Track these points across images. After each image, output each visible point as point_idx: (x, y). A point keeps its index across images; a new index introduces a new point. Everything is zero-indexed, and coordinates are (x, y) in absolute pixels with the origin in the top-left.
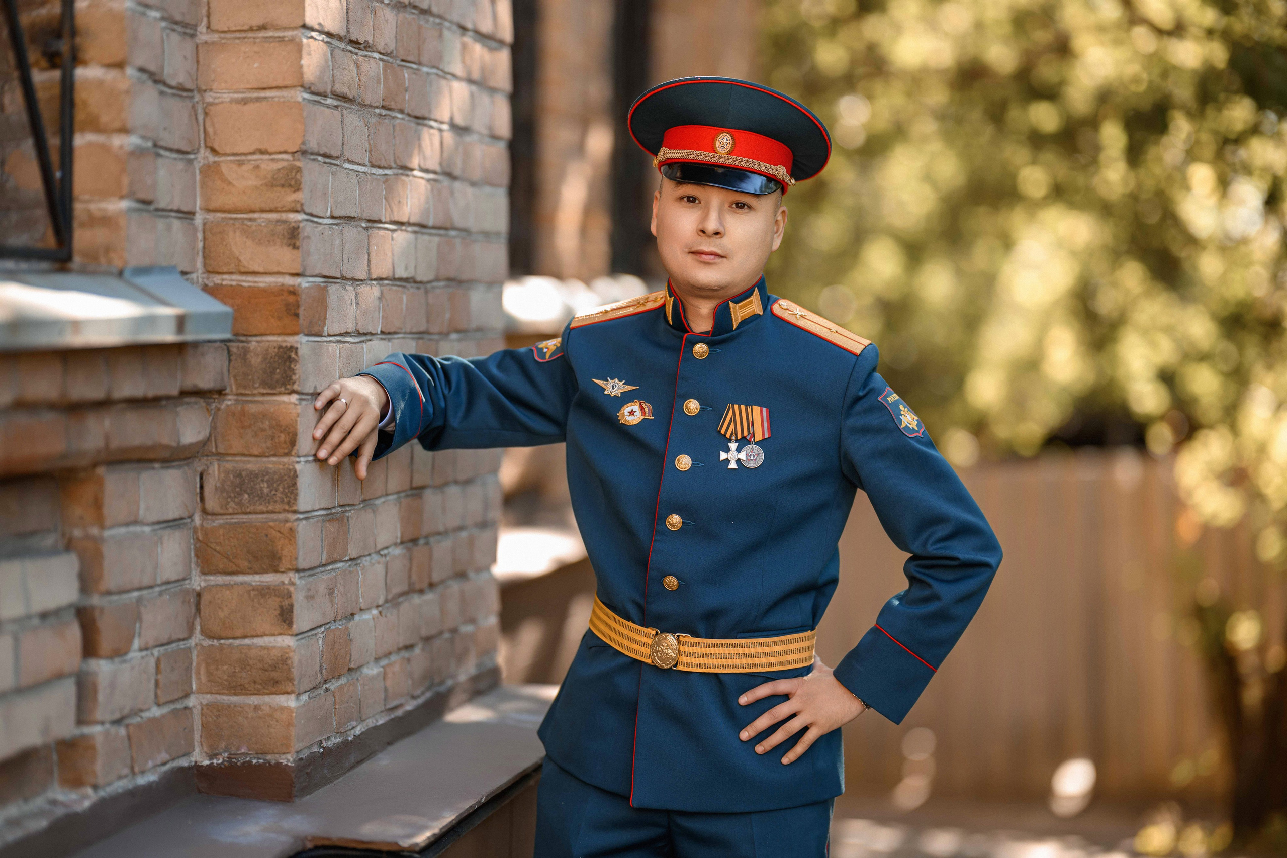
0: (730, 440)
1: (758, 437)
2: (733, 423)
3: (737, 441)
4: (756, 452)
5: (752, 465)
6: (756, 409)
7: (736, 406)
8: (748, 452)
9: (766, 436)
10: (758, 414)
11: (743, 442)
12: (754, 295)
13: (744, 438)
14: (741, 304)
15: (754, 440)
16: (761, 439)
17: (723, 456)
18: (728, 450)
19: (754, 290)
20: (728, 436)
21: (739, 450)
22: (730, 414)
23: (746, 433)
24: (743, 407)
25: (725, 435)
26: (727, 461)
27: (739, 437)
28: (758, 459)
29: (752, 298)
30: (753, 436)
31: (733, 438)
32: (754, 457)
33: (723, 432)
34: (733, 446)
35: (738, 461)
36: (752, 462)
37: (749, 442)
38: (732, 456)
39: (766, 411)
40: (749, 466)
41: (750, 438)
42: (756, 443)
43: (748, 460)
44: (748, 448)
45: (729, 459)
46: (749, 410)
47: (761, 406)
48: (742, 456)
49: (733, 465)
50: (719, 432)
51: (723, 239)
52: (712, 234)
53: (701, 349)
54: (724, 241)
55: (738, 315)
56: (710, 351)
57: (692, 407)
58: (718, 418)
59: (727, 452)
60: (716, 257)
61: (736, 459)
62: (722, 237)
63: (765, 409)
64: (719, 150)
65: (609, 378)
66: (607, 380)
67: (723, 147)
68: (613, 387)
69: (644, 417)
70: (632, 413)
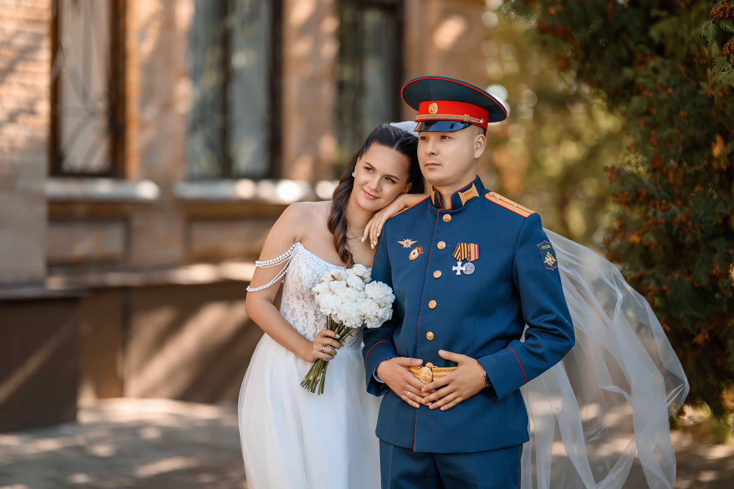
0: (458, 261)
1: (473, 259)
2: (460, 252)
3: (461, 261)
4: (471, 266)
5: (468, 273)
6: (472, 245)
7: (462, 244)
8: (467, 266)
9: (477, 258)
10: (473, 248)
11: (465, 261)
12: (472, 187)
13: (465, 259)
14: (465, 192)
17: (454, 268)
18: (456, 265)
19: (472, 185)
20: (457, 258)
21: (462, 266)
22: (459, 248)
23: (466, 257)
24: (465, 244)
25: (456, 258)
26: (456, 271)
27: (463, 259)
28: (471, 270)
29: (471, 189)
30: (470, 258)
31: (460, 259)
32: (469, 269)
33: (455, 257)
34: (459, 263)
35: (462, 271)
36: (468, 272)
37: (468, 261)
38: (459, 268)
39: (478, 246)
40: (467, 274)
41: (469, 259)
42: (471, 262)
43: (466, 270)
44: (466, 264)
45: (457, 270)
46: (469, 246)
47: (475, 244)
48: (463, 269)
49: (459, 273)
50: (453, 257)
51: (437, 156)
52: (430, 154)
53: (447, 217)
54: (438, 157)
55: (464, 198)
56: (452, 218)
57: (442, 245)
58: (454, 249)
59: (456, 267)
60: (435, 165)
61: (461, 270)
62: (436, 155)
63: (476, 245)
64: (430, 112)
65: (404, 240)
66: (404, 241)
67: (432, 111)
68: (407, 243)
69: (419, 254)
70: (414, 254)
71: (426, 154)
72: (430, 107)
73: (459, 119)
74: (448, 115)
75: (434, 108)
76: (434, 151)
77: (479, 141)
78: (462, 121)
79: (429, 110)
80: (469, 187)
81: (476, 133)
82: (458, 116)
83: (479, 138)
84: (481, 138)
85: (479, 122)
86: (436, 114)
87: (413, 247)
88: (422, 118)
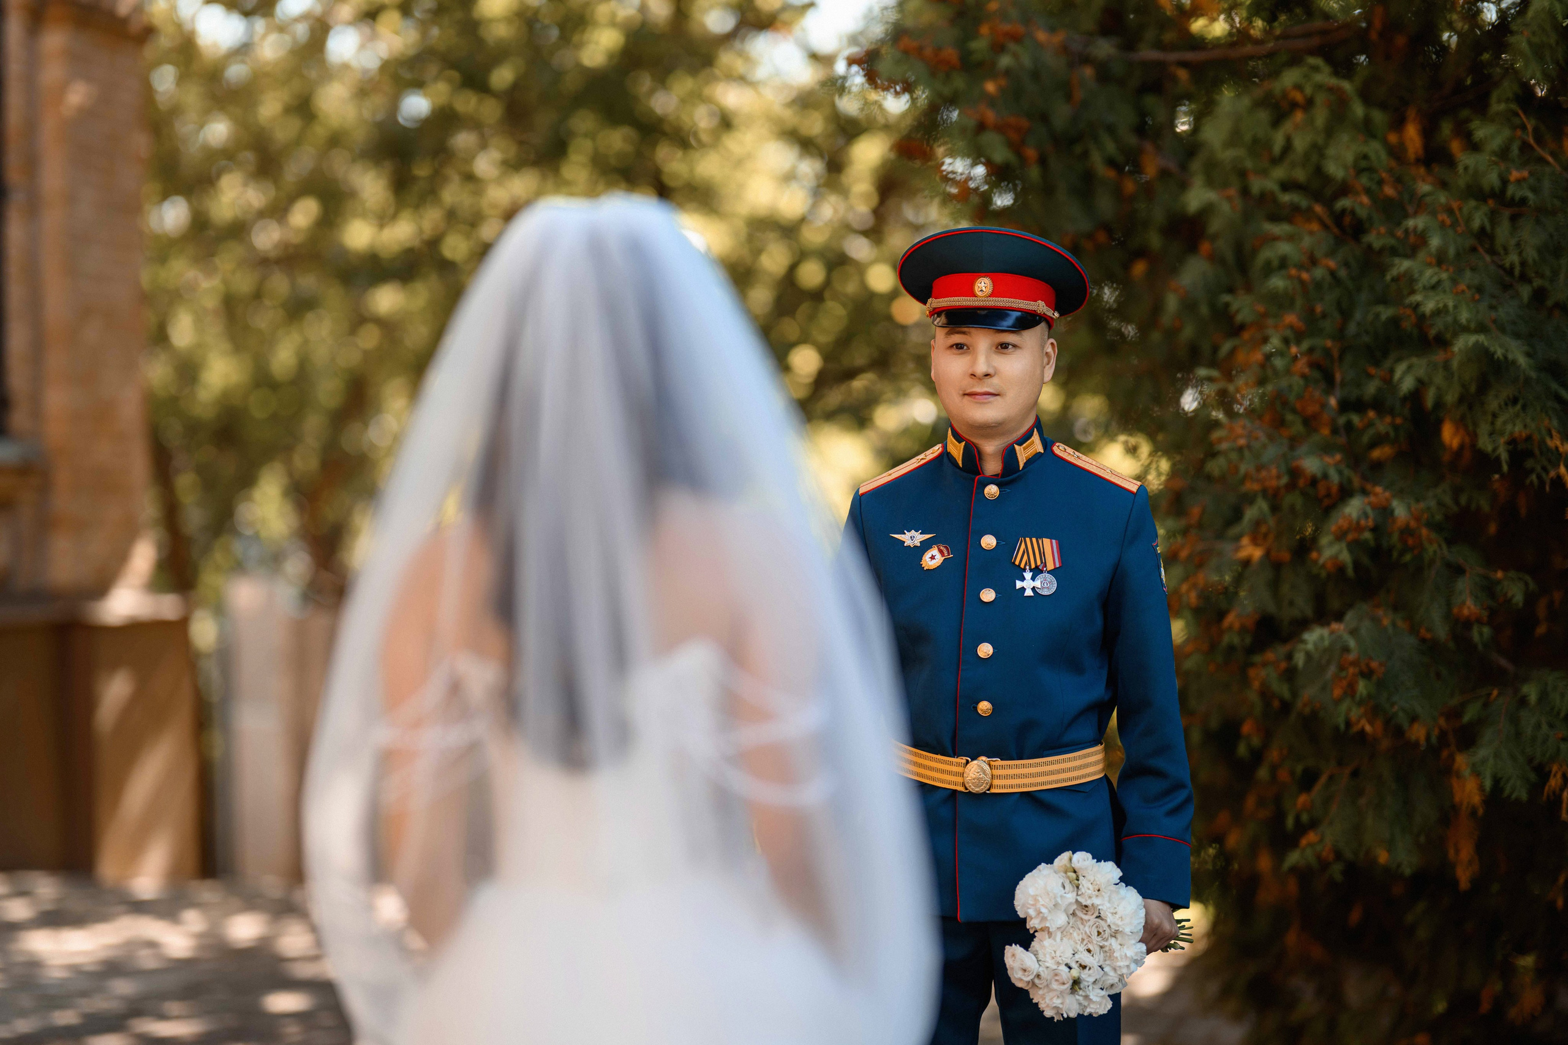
0: (1024, 570)
1: (1050, 566)
2: (1026, 554)
3: (1031, 570)
4: (1049, 580)
5: (1045, 592)
6: (1047, 541)
7: (1028, 539)
8: (1042, 579)
9: (1058, 566)
10: (1049, 545)
11: (1037, 572)
12: (1034, 435)
13: (1037, 567)
14: (1024, 445)
15: (1046, 569)
16: (1053, 568)
17: (1019, 584)
18: (1023, 579)
19: (1033, 431)
20: (1022, 566)
21: (1033, 579)
22: (1023, 546)
23: (1039, 563)
24: (1034, 540)
25: (1019, 566)
26: (1023, 589)
27: (1033, 566)
28: (1051, 585)
29: (1033, 438)
30: (1045, 566)
31: (1028, 567)
32: (1047, 584)
33: (1017, 563)
34: (1028, 575)
35: (1033, 589)
36: (1046, 589)
37: (1041, 572)
38: (1028, 584)
39: (1056, 543)
40: (1043, 594)
41: (1043, 568)
42: (1049, 572)
43: (1042, 587)
44: (1042, 576)
45: (1025, 587)
46: (1040, 542)
47: (1052, 538)
48: (1037, 583)
49: (1029, 593)
50: (1014, 563)
51: (993, 379)
52: (983, 376)
53: (992, 490)
54: (995, 381)
55: (1023, 455)
56: (1001, 491)
57: (989, 541)
58: (1012, 549)
59: (1023, 581)
61: (1032, 587)
62: (992, 377)
63: (1054, 541)
64: (979, 294)
65: (905, 531)
66: (905, 534)
67: (982, 291)
68: (912, 538)
69: (944, 558)
70: (933, 558)
72: (979, 285)
73: (1030, 308)
74: (1012, 300)
75: (986, 285)
78: (1032, 312)
79: (977, 289)
80: (1028, 436)
82: (1029, 302)
84: (1050, 346)
85: (1053, 316)
86: (989, 297)
87: (926, 546)
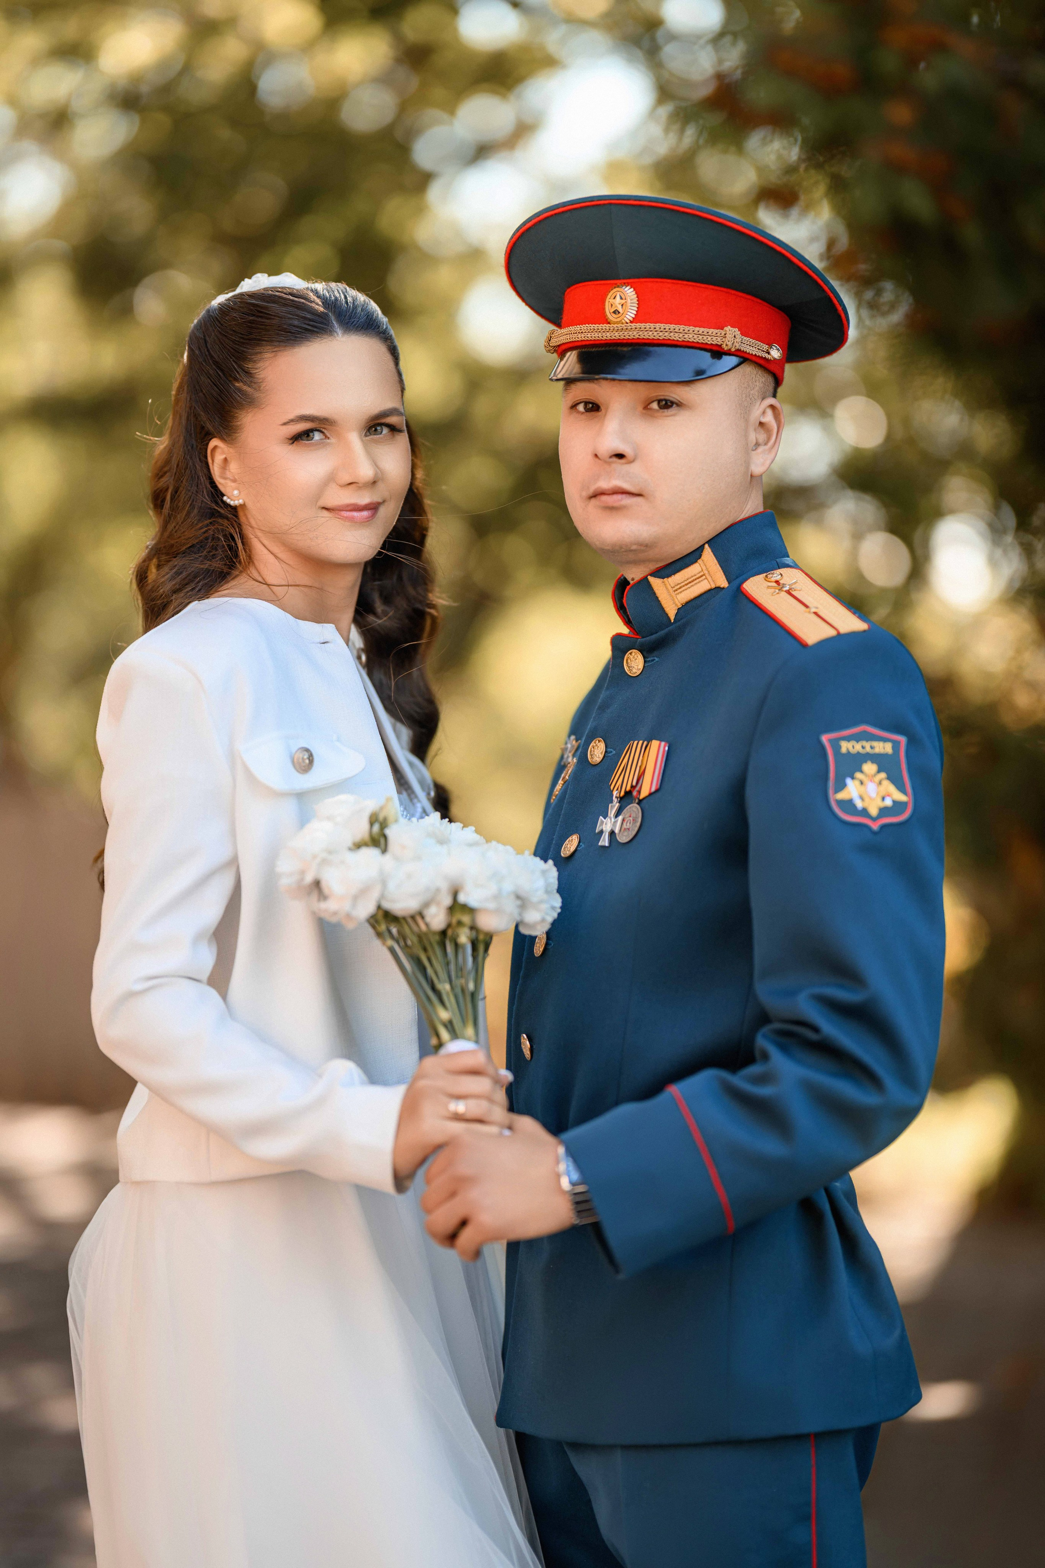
1: (646, 790)
2: (624, 771)
3: (619, 799)
4: (634, 815)
5: (624, 838)
6: (655, 746)
7: (635, 745)
8: (626, 816)
9: (654, 790)
10: (654, 754)
11: (626, 801)
12: (705, 557)
13: (629, 793)
14: (678, 578)
16: (647, 794)
17: (600, 825)
18: (606, 815)
19: (704, 551)
21: (618, 814)
22: (627, 756)
24: (641, 744)
26: (601, 834)
27: (624, 792)
28: (634, 826)
29: (699, 564)
30: (640, 789)
31: (617, 794)
32: (629, 823)
33: (612, 787)
34: (613, 808)
35: (612, 833)
37: (632, 800)
38: (608, 824)
40: (620, 840)
41: (636, 793)
43: (622, 830)
44: (628, 809)
45: (605, 830)
48: (618, 823)
49: (605, 839)
51: (632, 465)
52: (611, 457)
53: (633, 660)
54: (635, 469)
56: (645, 662)
57: (597, 751)
59: (605, 819)
60: (624, 496)
61: (611, 829)
62: (631, 462)
64: (611, 317)
67: (616, 312)
71: (596, 456)
72: (612, 301)
73: (709, 340)
74: (672, 326)
75: (623, 301)
76: (622, 448)
77: (763, 420)
78: (714, 348)
79: (608, 310)
81: (755, 392)
82: (706, 330)
83: (764, 413)
84: (769, 412)
85: (767, 356)
86: (631, 322)
88: (581, 337)
